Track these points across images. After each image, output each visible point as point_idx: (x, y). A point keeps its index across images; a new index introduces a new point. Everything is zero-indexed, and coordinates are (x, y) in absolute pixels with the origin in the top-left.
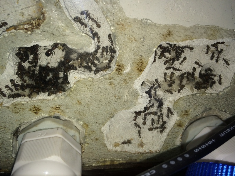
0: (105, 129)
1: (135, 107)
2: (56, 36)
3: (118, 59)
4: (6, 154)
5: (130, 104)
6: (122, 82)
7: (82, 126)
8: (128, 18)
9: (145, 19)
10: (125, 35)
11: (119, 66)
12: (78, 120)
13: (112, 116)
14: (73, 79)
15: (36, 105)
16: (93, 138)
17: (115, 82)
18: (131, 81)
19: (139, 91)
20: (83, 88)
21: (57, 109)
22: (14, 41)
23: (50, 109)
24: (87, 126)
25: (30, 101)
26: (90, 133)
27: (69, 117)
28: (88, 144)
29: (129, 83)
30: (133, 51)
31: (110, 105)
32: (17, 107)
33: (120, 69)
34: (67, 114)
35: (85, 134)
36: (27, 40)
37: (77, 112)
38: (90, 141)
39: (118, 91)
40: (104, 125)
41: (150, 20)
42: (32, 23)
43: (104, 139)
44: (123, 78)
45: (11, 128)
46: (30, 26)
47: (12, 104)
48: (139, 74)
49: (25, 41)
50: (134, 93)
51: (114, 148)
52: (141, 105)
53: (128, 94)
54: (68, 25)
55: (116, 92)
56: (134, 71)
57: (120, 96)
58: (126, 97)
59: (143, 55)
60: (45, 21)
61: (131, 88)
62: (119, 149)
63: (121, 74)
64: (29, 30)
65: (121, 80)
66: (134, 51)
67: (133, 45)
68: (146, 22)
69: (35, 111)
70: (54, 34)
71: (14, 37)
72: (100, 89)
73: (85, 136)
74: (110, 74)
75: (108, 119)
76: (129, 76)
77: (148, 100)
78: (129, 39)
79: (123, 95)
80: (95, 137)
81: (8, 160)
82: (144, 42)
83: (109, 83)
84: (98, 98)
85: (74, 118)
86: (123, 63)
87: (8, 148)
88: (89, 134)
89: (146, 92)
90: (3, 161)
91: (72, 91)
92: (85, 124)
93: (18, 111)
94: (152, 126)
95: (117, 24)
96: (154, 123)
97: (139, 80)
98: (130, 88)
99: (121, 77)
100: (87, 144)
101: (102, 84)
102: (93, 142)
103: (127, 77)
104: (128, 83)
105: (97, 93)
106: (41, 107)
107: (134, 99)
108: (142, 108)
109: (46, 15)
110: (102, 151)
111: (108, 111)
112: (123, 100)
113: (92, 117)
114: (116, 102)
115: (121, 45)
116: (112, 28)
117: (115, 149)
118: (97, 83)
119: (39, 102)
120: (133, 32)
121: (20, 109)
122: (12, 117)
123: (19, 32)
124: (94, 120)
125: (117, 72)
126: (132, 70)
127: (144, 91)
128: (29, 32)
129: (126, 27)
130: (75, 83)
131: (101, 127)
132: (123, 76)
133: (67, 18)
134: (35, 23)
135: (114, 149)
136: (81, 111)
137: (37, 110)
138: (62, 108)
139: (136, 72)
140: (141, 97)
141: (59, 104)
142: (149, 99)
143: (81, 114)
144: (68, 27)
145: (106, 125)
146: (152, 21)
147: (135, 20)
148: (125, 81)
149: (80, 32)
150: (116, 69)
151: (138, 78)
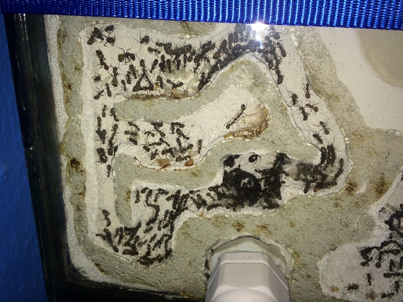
0: (322, 264)
1: (368, 240)
2: (276, 144)
3: (350, 176)
4: (195, 274)
5: (361, 235)
6: (353, 205)
7: (292, 255)
8: (369, 128)
9: (392, 130)
10: (363, 147)
11: (350, 184)
12: (287, 246)
13: (334, 247)
14: (289, 194)
15: (240, 221)
16: (303, 273)
17: (342, 204)
18: (365, 205)
19: (376, 220)
20: (300, 207)
21: (264, 228)
22: (230, 148)
23: (255, 228)
24: (298, 256)
25: (234, 215)
26: (301, 266)
27: (276, 241)
28: (296, 280)
29: (363, 207)
30: (372, 167)
31: (333, 234)
32: (219, 220)
33: (351, 187)
34: (274, 237)
35: (294, 267)
36: (244, 147)
37: (288, 236)
38: (298, 277)
39: (346, 216)
40: (321, 258)
41: (399, 131)
42: (253, 131)
43: (318, 279)
44: (355, 200)
45: (207, 244)
46: (250, 133)
47: (214, 215)
48: (378, 197)
49: (241, 149)
50: (368, 222)
51: (331, 292)
52: (377, 239)
53: (359, 222)
54: (292, 134)
55: (343, 217)
56: (371, 192)
57: (347, 223)
58: (355, 226)
59: (386, 173)
60: (267, 129)
61: (365, 214)
62: (338, 295)
63: (352, 195)
64: (248, 138)
65: (351, 202)
66: (374, 167)
67: (373, 161)
68: (394, 134)
69: (238, 228)
70: (274, 143)
71: (231, 144)
72: (321, 211)
73: (294, 270)
74: (337, 193)
75: (328, 251)
76: (363, 198)
77: (387, 233)
78: (368, 153)
79: (351, 223)
80: (306, 273)
81: (195, 282)
82: (389, 158)
83: (335, 204)
84: (317, 222)
85: (283, 243)
86: (357, 180)
87: (199, 267)
88: (300, 268)
89: (386, 222)
90: (189, 283)
91: (284, 209)
92: (296, 253)
93: (219, 225)
94: (391, 270)
95: (353, 134)
96: (393, 267)
97: (378, 204)
98: (363, 215)
99: (352, 198)
100: (294, 281)
101: (325, 205)
102: (304, 280)
103: (360, 199)
104: (361, 207)
105: (317, 215)
106: (245, 223)
107: (368, 230)
108: (379, 243)
109: (269, 122)
110: (313, 294)
111: (329, 241)
112: (352, 229)
113: (306, 245)
114: (341, 229)
115: (356, 159)
116: (347, 139)
117: (333, 295)
118: (318, 202)
119: (244, 217)
120: (374, 144)
121: (221, 223)
122: (211, 232)
123: (237, 139)
124: (308, 250)
125: (347, 192)
126: (368, 190)
127: (383, 221)
128: (247, 140)
129: (365, 139)
130: (290, 200)
131: (317, 261)
132: (354, 198)
133: (293, 126)
134: (256, 131)
135: (331, 294)
136: (292, 235)
137: (239, 226)
138: (270, 228)
139: (373, 194)
140: (377, 227)
141: (267, 223)
142: (390, 232)
143: (292, 239)
144: (292, 136)
145: (324, 259)
146: (401, 133)
147: (378, 131)
148: (357, 204)
149: (305, 142)
150: (346, 187)
151: (376, 202)
